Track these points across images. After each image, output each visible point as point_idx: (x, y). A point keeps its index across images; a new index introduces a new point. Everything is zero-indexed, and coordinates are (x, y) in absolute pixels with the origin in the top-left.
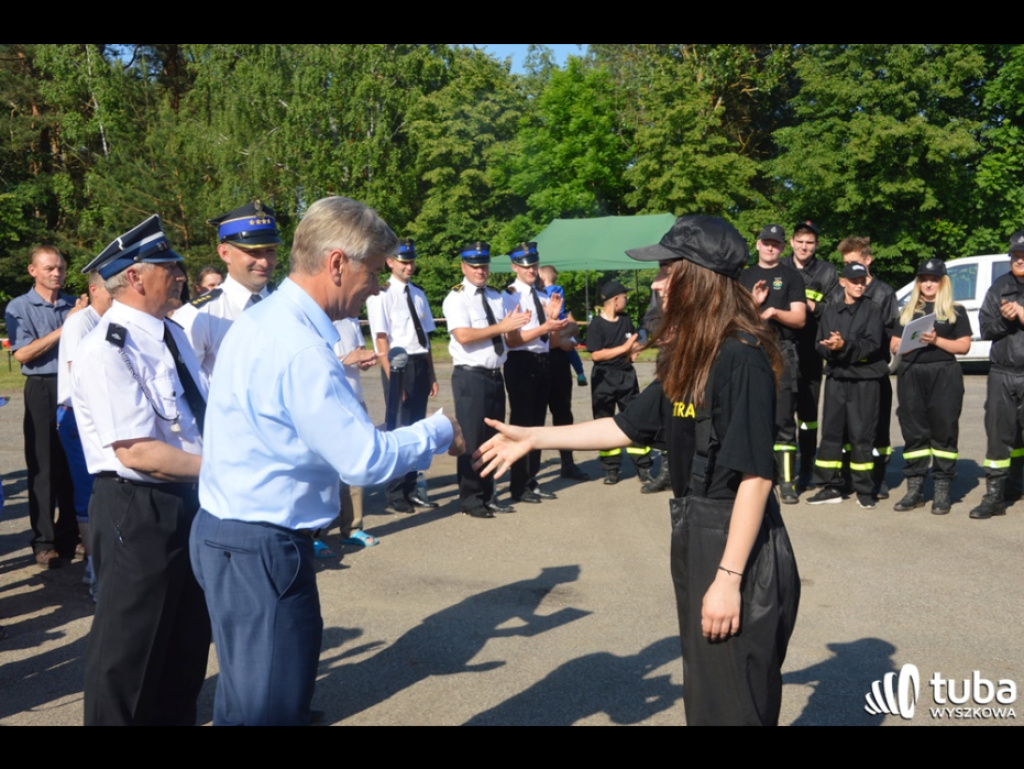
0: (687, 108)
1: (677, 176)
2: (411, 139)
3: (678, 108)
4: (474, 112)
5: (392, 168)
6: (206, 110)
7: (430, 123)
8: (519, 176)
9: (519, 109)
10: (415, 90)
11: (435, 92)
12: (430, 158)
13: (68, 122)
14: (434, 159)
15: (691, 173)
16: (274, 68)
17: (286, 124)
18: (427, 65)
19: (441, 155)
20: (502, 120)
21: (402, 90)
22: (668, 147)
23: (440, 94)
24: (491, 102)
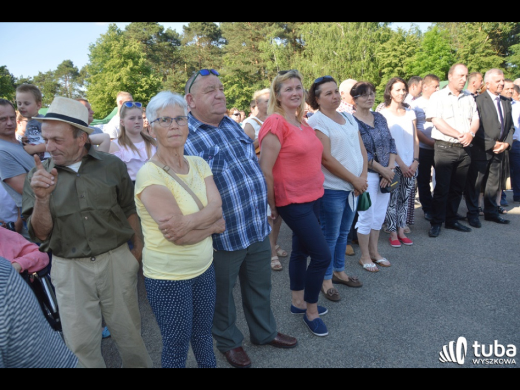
0: (477, 41)
1: (473, 65)
2: (377, 59)
3: (474, 41)
4: (399, 48)
5: (371, 69)
6: (309, 56)
7: (384, 53)
8: (415, 68)
9: (414, 46)
10: (378, 43)
11: (385, 43)
12: (384, 65)
13: (269, 64)
14: (386, 65)
15: (478, 64)
16: (332, 40)
17: (336, 58)
18: (382, 34)
19: (388, 64)
20: (409, 50)
21: (373, 44)
22: (470, 55)
23: (386, 44)
24: (404, 45)
